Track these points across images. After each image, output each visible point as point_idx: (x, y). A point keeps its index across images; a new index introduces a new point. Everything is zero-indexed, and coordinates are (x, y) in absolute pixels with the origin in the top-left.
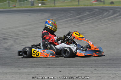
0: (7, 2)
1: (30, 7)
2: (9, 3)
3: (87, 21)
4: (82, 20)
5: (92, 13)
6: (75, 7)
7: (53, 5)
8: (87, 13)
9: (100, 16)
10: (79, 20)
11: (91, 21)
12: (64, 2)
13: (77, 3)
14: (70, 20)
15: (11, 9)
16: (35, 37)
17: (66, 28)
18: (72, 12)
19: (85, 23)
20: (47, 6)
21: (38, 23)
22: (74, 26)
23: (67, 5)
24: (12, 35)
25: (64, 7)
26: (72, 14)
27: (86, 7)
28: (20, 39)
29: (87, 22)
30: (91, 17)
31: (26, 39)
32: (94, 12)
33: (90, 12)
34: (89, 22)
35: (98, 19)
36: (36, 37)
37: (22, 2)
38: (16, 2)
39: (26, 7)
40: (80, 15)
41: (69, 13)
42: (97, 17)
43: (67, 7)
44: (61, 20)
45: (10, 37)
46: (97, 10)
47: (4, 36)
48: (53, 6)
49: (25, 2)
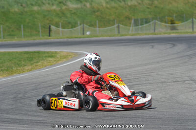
0: (116, 25)
1: (151, 34)
2: (118, 27)
7: (191, 30)
15: (123, 37)
16: (162, 83)
20: (181, 33)
21: (166, 60)
28: (139, 87)
31: (147, 87)
36: (165, 82)
37: (140, 26)
38: (130, 26)
39: (146, 34)
48: (191, 33)
49: (145, 25)
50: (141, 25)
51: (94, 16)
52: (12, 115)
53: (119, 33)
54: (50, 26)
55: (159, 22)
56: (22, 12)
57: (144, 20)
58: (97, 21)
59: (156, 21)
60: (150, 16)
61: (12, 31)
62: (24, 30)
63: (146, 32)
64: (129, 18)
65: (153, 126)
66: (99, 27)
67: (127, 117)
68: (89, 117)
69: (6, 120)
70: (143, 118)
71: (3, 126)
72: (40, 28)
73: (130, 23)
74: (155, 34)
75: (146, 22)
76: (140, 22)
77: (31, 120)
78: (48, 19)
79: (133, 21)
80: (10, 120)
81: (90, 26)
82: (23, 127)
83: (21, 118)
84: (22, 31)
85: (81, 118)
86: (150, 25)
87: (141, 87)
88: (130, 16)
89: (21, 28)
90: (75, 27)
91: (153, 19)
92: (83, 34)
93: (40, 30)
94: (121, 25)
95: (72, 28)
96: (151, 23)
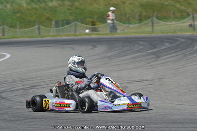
0: (37, 27)
1: (72, 35)
2: (39, 28)
3: (167, 58)
4: (158, 57)
5: (174, 44)
6: (148, 35)
8: (167, 45)
9: (188, 50)
10: (153, 56)
11: (173, 59)
12: (129, 27)
13: (149, 29)
14: (138, 57)
15: (43, 39)
17: (132, 69)
18: (142, 43)
19: (163, 61)
20: (102, 34)
22: (145, 66)
23: (134, 33)
24: (45, 80)
25: (128, 35)
26: (141, 47)
27: (164, 35)
29: (167, 60)
30: (173, 51)
32: (178, 43)
33: (171, 43)
34: (170, 59)
35: (186, 56)
37: (61, 28)
38: (51, 27)
39: (67, 36)
40: (155, 48)
41: (137, 46)
42: (183, 51)
43: (133, 35)
44: (124, 56)
45: (41, 84)
46: (183, 40)
47: (31, 82)
49: (66, 26)
53: (40, 34)
55: (80, 24)
57: (65, 22)
58: (18, 22)
59: (77, 23)
60: (71, 18)
63: (66, 34)
66: (19, 29)
68: (8, 119)
70: (63, 120)
73: (51, 24)
74: (76, 36)
75: (68, 23)
76: (61, 23)
79: (53, 23)
81: (10, 27)
86: (71, 26)
92: (3, 35)
94: (41, 27)
96: (72, 24)
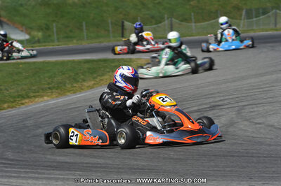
50: (256, 17)
51: (188, 7)
52: (60, 156)
54: (123, 23)
56: (84, 4)
61: (71, 31)
62: (86, 29)
64: (238, 9)
65: (273, 169)
67: (233, 156)
69: (49, 164)
71: (44, 173)
72: (110, 25)
77: (87, 163)
78: (121, 13)
80: (55, 164)
82: (74, 175)
83: (72, 161)
84: (85, 31)
85: (164, 158)
87: (256, 109)
88: (240, 5)
89: (82, 26)
90: (160, 22)
91: (273, 8)
93: (110, 29)
95: (156, 24)
